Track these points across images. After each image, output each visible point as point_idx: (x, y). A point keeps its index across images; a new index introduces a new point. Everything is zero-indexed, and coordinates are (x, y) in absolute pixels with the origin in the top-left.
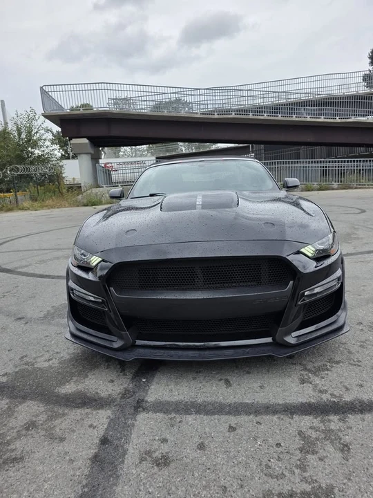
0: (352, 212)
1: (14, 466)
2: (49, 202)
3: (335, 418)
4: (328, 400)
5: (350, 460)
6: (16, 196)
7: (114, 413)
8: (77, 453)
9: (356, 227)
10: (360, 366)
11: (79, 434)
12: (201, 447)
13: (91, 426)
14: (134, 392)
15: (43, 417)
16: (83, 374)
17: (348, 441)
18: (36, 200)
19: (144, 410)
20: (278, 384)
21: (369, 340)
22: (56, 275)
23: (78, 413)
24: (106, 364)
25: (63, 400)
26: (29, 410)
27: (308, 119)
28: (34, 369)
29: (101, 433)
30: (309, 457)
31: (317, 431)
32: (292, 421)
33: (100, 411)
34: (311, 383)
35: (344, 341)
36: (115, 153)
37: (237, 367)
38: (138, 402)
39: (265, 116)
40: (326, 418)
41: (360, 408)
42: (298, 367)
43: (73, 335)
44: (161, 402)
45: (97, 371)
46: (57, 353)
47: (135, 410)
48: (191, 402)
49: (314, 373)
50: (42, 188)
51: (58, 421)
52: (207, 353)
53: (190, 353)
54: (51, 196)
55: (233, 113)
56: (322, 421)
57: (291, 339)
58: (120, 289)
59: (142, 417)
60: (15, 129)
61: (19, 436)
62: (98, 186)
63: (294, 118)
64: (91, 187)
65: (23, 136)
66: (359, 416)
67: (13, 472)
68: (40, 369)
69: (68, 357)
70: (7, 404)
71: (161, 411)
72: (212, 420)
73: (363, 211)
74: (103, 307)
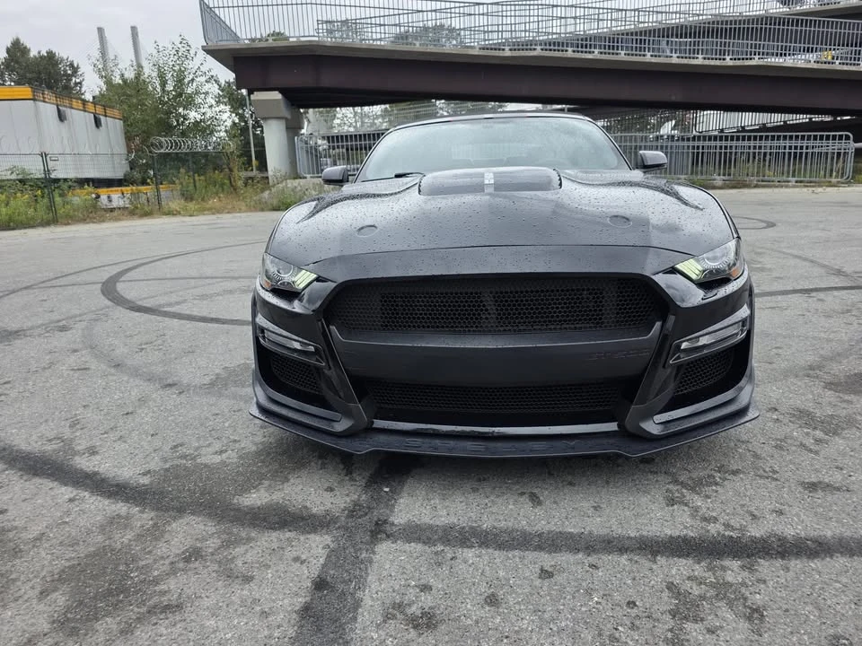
0: (751, 226)
1: (167, 619)
2: (214, 202)
3: (735, 564)
4: (719, 533)
5: (766, 635)
6: (158, 190)
7: (336, 540)
8: (274, 601)
9: (759, 250)
10: (777, 480)
11: (277, 571)
12: (492, 601)
13: (296, 559)
14: (369, 508)
15: (213, 543)
16: (280, 475)
17: (760, 603)
18: (192, 199)
19: (388, 536)
20: (626, 504)
21: (792, 438)
22: (228, 318)
23: (272, 538)
24: (320, 462)
25: (248, 517)
26: (188, 530)
27: (675, 60)
28: (196, 466)
29: (315, 572)
30: (688, 626)
31: (701, 583)
32: (654, 567)
33: (312, 536)
34: (686, 505)
35: (745, 438)
36: (326, 121)
37: (550, 474)
38: (377, 524)
39: (596, 54)
40: (717, 563)
41: (780, 549)
42: (661, 478)
43: (263, 410)
44: (417, 526)
45: (304, 473)
46: (235, 441)
47: (372, 536)
48: (472, 528)
49: (693, 489)
50: (202, 178)
51: (239, 550)
52: (499, 445)
53: (469, 445)
54: (217, 193)
55: (539, 48)
56: (710, 569)
57: (653, 426)
58: (347, 328)
59: (384, 548)
60: (155, 74)
61: (173, 571)
62: (297, 176)
63: (648, 57)
64: (285, 178)
65: (170, 87)
66: (779, 563)
67: (166, 628)
68: (206, 466)
69: (254, 448)
70: (152, 519)
71: (418, 540)
72: (509, 558)
73: (771, 225)
74: (317, 360)
